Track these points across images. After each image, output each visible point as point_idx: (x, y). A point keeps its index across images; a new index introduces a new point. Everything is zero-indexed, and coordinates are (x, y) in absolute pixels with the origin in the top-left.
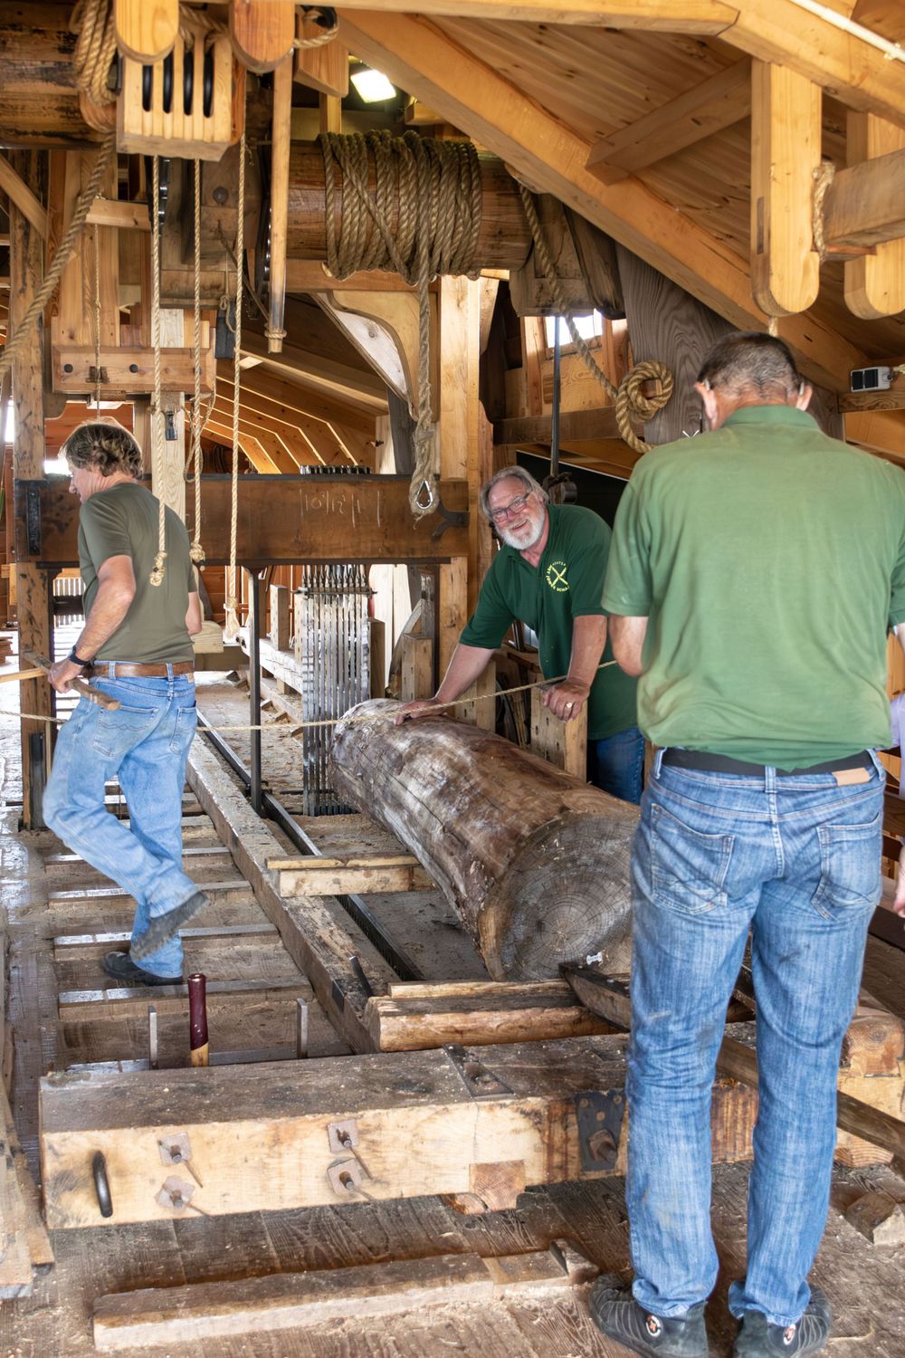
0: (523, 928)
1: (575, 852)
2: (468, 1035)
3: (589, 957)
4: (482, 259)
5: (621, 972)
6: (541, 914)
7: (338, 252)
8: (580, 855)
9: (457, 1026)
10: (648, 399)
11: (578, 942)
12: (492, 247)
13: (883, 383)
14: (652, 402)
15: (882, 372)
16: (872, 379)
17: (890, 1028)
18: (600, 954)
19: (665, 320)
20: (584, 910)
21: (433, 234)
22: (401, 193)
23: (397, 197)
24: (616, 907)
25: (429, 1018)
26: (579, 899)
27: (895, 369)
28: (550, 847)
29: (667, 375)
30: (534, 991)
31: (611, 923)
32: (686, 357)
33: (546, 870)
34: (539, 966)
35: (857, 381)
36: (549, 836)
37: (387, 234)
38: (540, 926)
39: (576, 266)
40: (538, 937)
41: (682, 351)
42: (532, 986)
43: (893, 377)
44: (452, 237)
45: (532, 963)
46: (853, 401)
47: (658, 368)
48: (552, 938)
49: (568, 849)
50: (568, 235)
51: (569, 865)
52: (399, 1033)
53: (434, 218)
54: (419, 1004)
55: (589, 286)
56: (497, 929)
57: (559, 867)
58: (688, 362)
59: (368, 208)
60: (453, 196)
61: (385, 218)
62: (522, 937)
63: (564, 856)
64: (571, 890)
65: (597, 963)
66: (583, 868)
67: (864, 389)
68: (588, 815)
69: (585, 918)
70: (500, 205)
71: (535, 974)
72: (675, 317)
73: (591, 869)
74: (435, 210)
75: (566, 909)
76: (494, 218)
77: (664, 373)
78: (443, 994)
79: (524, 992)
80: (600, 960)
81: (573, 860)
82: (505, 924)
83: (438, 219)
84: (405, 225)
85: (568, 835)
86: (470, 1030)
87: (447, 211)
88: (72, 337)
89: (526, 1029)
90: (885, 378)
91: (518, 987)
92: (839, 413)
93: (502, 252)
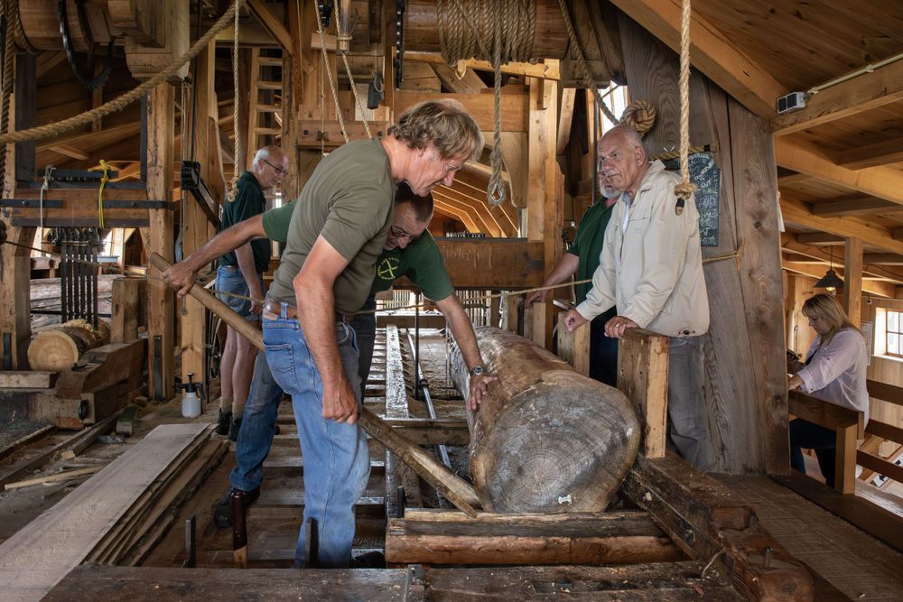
0: (507, 472)
1: (547, 416)
2: (456, 554)
3: (560, 498)
4: (538, 49)
5: (587, 511)
6: (521, 463)
7: (446, 44)
8: (552, 418)
9: (446, 546)
10: (638, 123)
11: (552, 485)
12: (544, 41)
13: (800, 104)
14: (641, 125)
15: (799, 96)
16: (792, 101)
17: (800, 580)
18: (569, 496)
19: (652, 76)
20: (555, 461)
21: (504, 32)
22: (485, 6)
23: (481, 8)
24: (581, 460)
25: (424, 538)
26: (552, 452)
27: (809, 92)
28: (527, 410)
29: (651, 108)
30: (517, 522)
31: (578, 472)
32: (666, 100)
33: (525, 428)
34: (520, 502)
35: (782, 104)
36: (525, 402)
37: (475, 31)
38: (520, 471)
39: (597, 52)
40: (519, 480)
41: (662, 96)
42: (516, 517)
43: (807, 99)
44: (518, 33)
45: (515, 500)
46: (780, 122)
47: (645, 103)
48: (529, 481)
49: (542, 413)
50: (592, 32)
51: (543, 425)
52: (399, 549)
53: (505, 22)
54: (424, 526)
55: (606, 64)
56: (486, 471)
57: (535, 426)
58: (667, 103)
59: (463, 16)
60: (517, 8)
61: (474, 22)
62: (506, 479)
63: (538, 417)
64: (545, 445)
65: (567, 502)
66: (554, 428)
67: (787, 109)
68: (558, 387)
69: (556, 468)
70: (548, 13)
71: (517, 508)
72: (658, 74)
73: (560, 430)
74: (506, 16)
75: (541, 459)
76: (544, 22)
77: (649, 106)
78: (445, 519)
79: (508, 522)
80: (570, 500)
81: (546, 422)
82: (492, 468)
83: (508, 23)
84: (487, 26)
85: (542, 402)
86: (456, 550)
87: (513, 17)
88: (310, 116)
89: (502, 552)
90: (802, 99)
91: (504, 518)
92: (770, 132)
93: (550, 45)
